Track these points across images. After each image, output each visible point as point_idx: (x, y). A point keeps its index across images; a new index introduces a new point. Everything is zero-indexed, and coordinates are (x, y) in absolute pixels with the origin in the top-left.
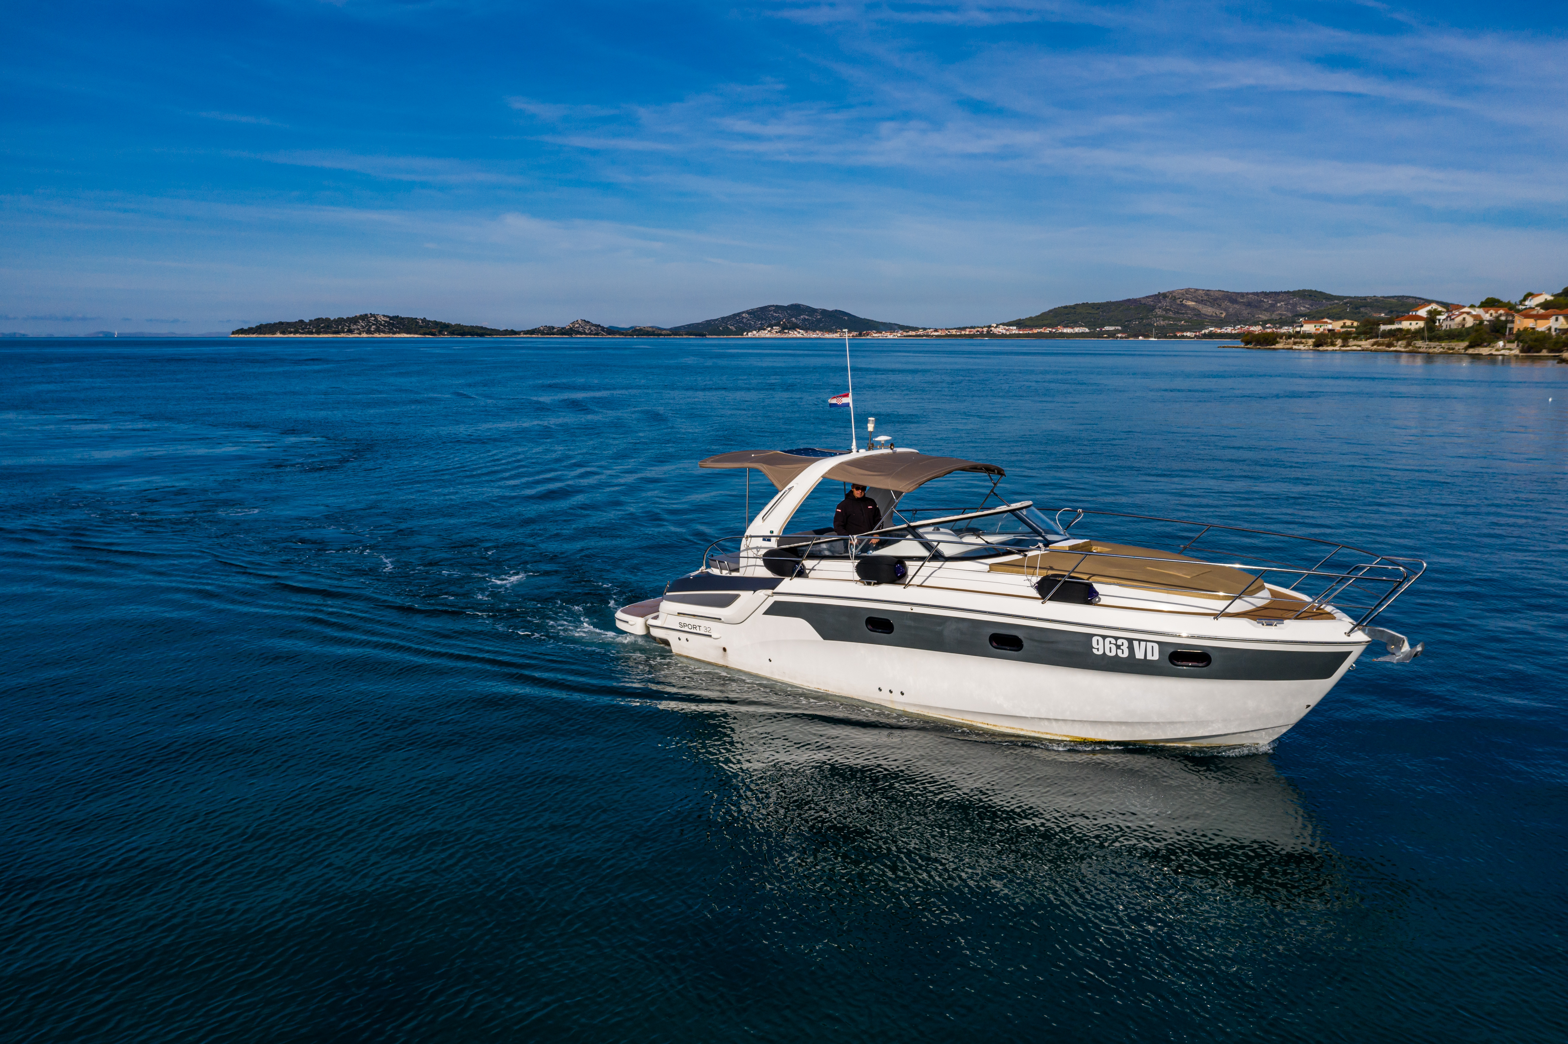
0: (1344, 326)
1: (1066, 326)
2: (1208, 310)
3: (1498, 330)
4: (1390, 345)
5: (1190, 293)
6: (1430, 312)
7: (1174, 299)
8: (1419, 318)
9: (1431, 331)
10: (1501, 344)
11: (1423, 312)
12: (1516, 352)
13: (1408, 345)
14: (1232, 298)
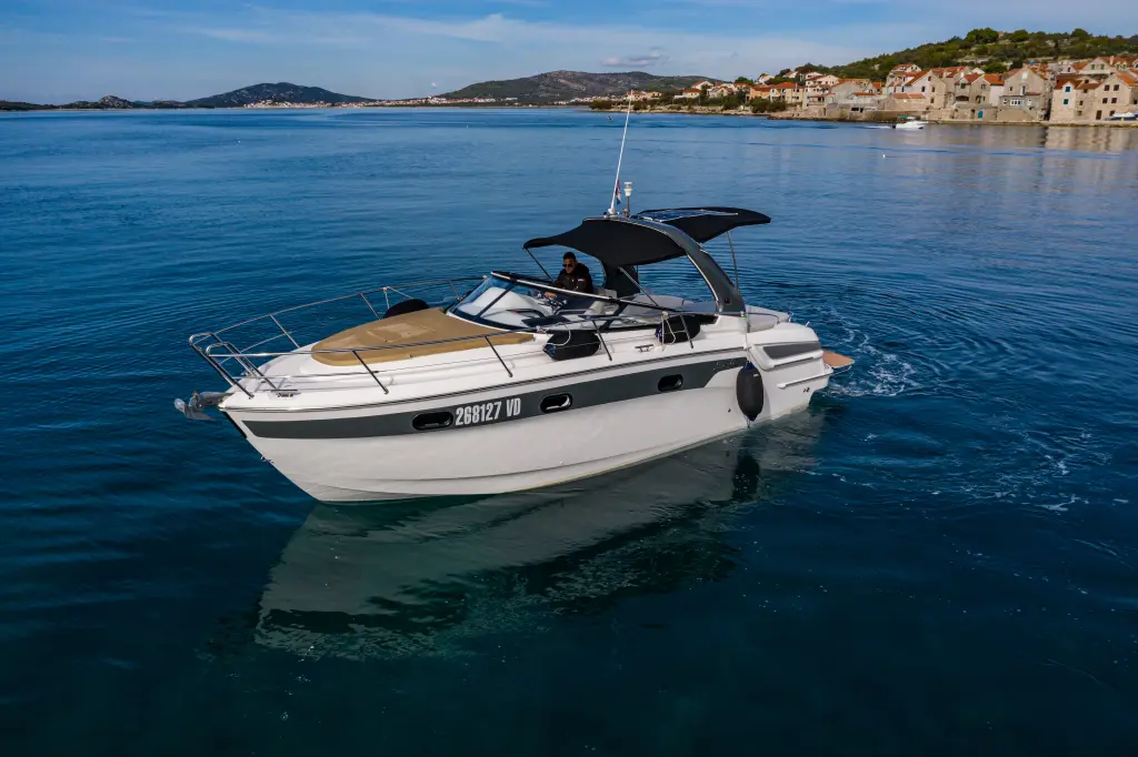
0: (653, 96)
1: (480, 98)
2: (575, 86)
3: (740, 98)
4: (679, 108)
5: (562, 74)
6: (703, 87)
7: (552, 78)
8: (697, 90)
9: (704, 100)
10: (742, 107)
11: (699, 87)
12: (750, 112)
13: (690, 108)
14: (590, 77)
